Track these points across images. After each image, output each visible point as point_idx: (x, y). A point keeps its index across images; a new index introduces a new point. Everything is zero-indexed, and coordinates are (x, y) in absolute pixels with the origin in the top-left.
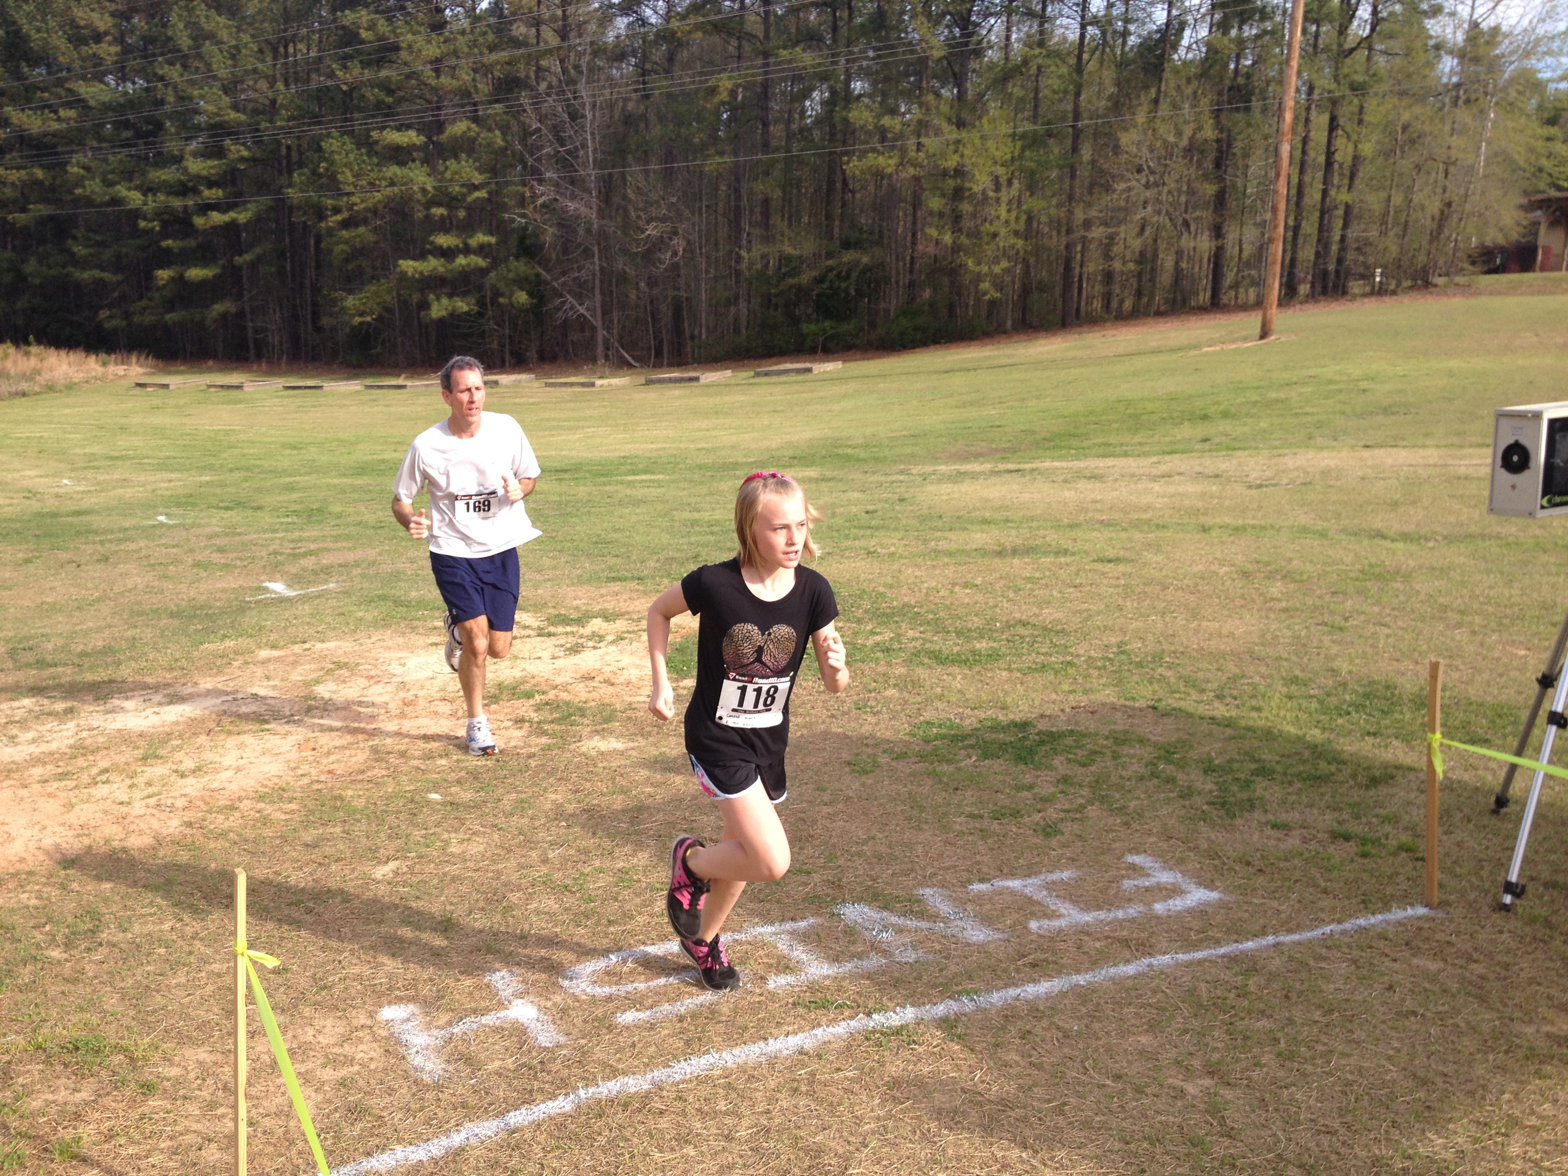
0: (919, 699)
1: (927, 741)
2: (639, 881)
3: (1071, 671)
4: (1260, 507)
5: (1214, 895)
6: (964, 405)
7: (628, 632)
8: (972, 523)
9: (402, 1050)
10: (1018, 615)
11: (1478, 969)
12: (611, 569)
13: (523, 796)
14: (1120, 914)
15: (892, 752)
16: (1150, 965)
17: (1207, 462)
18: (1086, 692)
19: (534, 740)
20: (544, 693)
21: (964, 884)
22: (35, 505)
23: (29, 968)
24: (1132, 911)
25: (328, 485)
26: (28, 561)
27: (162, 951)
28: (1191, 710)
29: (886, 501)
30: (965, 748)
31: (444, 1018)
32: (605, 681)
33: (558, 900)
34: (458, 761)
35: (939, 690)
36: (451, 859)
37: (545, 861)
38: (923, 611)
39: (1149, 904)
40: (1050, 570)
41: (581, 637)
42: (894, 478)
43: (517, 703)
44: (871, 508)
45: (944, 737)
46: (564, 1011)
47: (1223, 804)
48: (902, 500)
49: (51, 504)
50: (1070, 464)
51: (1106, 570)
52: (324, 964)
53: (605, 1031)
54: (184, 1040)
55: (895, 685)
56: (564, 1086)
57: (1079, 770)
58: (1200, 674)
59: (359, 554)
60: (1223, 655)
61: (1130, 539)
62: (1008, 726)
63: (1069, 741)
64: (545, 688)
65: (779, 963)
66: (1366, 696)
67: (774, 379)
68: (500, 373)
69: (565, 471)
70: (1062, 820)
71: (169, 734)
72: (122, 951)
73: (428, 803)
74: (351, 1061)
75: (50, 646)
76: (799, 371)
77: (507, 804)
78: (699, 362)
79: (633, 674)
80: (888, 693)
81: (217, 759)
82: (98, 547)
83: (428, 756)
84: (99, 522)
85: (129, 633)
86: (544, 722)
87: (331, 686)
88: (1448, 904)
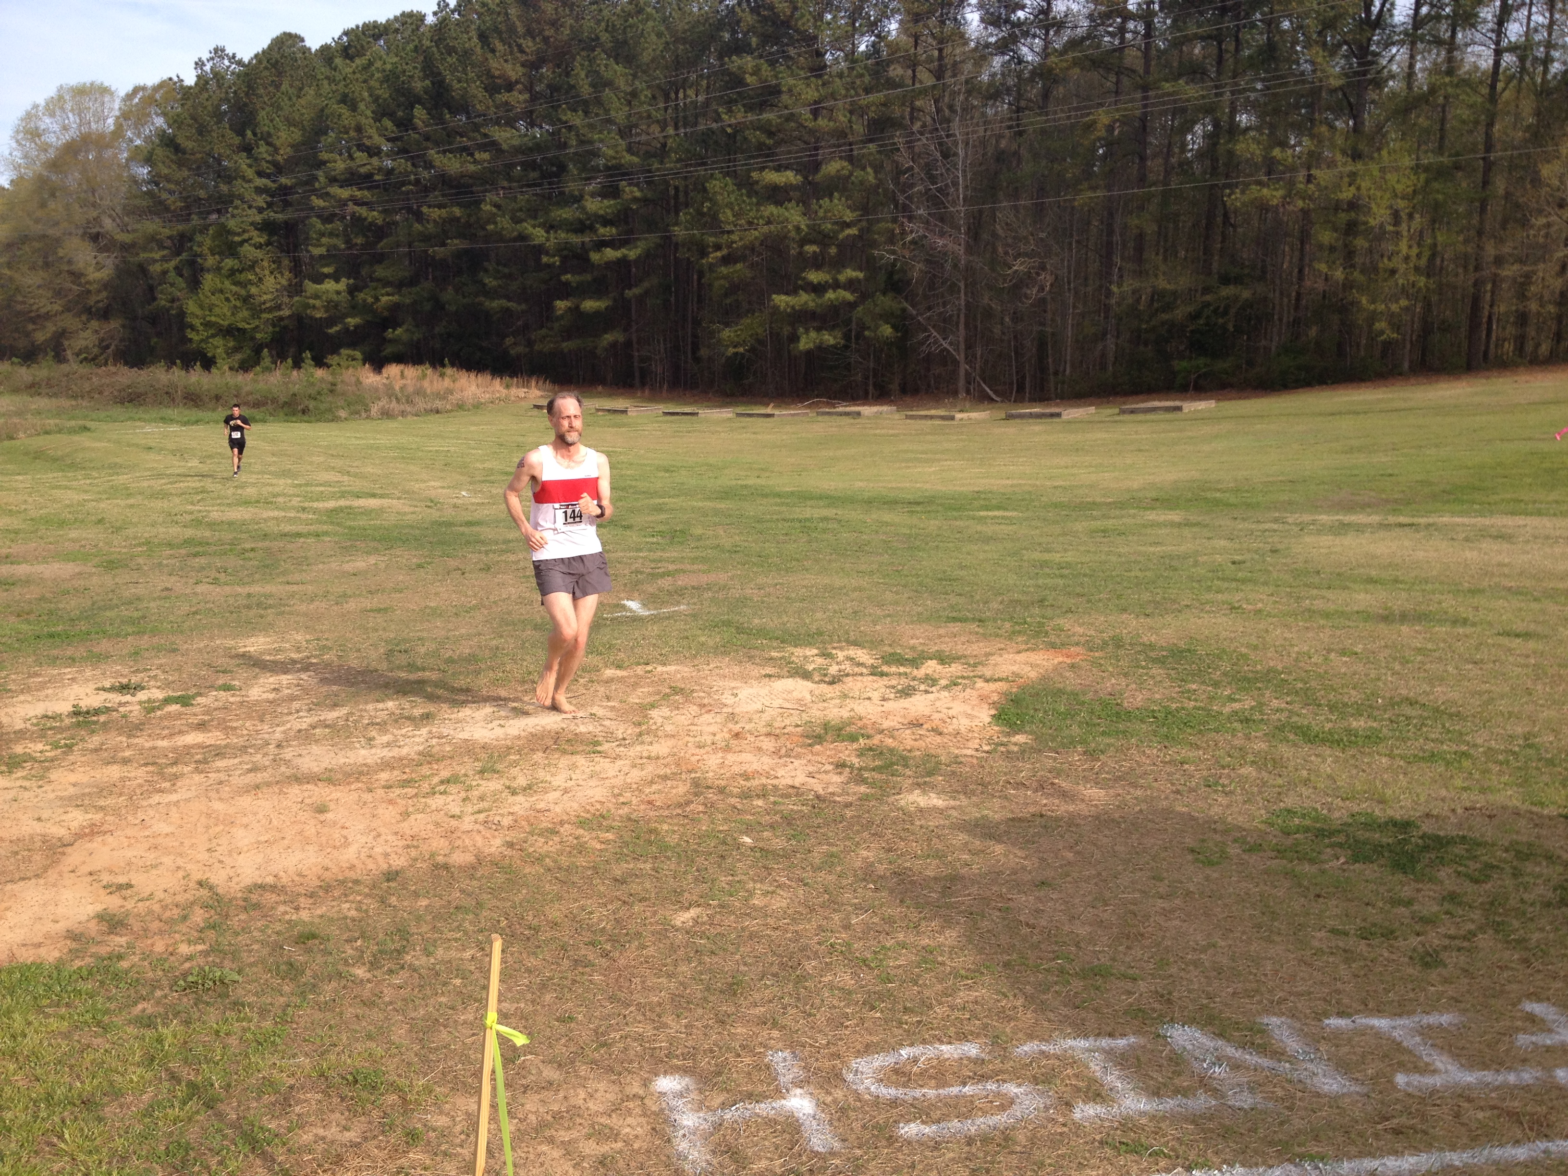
0: (1280, 781)
1: (1286, 833)
2: (943, 964)
3: (1466, 763)
6: (1351, 450)
7: (963, 677)
8: (1355, 582)
9: (669, 1130)
10: (1404, 692)
12: (952, 607)
13: (834, 849)
15: (1245, 842)
18: (1483, 791)
19: (853, 788)
20: (869, 737)
21: (1320, 1016)
22: (435, 514)
23: (334, 984)
25: (693, 508)
26: (420, 566)
27: (458, 982)
29: (1256, 552)
30: (1332, 846)
31: (718, 1098)
32: (933, 730)
33: (855, 974)
34: (775, 803)
35: (1305, 773)
36: (751, 912)
37: (847, 927)
38: (1291, 678)
40: (1445, 641)
41: (914, 679)
42: (1267, 526)
43: (841, 746)
44: (1237, 558)
45: (1307, 829)
46: (843, 1110)
48: (1274, 551)
49: (449, 514)
50: (1473, 521)
51: (1513, 646)
52: (609, 1017)
53: (884, 1143)
54: (458, 1086)
55: (1253, 762)
57: (1469, 887)
59: (712, 578)
61: (1543, 612)
62: (1386, 823)
63: (1459, 850)
64: (871, 732)
65: (1088, 1088)
67: (1141, 417)
68: (864, 405)
69: (918, 503)
70: (1445, 948)
71: (509, 748)
72: (421, 977)
73: (739, 846)
74: (615, 1136)
75: (423, 650)
76: (1168, 409)
77: (816, 857)
78: (1062, 398)
79: (963, 724)
80: (1243, 771)
81: (548, 778)
82: (483, 557)
83: (746, 795)
84: (487, 533)
85: (494, 642)
86: (865, 769)
87: (665, 711)
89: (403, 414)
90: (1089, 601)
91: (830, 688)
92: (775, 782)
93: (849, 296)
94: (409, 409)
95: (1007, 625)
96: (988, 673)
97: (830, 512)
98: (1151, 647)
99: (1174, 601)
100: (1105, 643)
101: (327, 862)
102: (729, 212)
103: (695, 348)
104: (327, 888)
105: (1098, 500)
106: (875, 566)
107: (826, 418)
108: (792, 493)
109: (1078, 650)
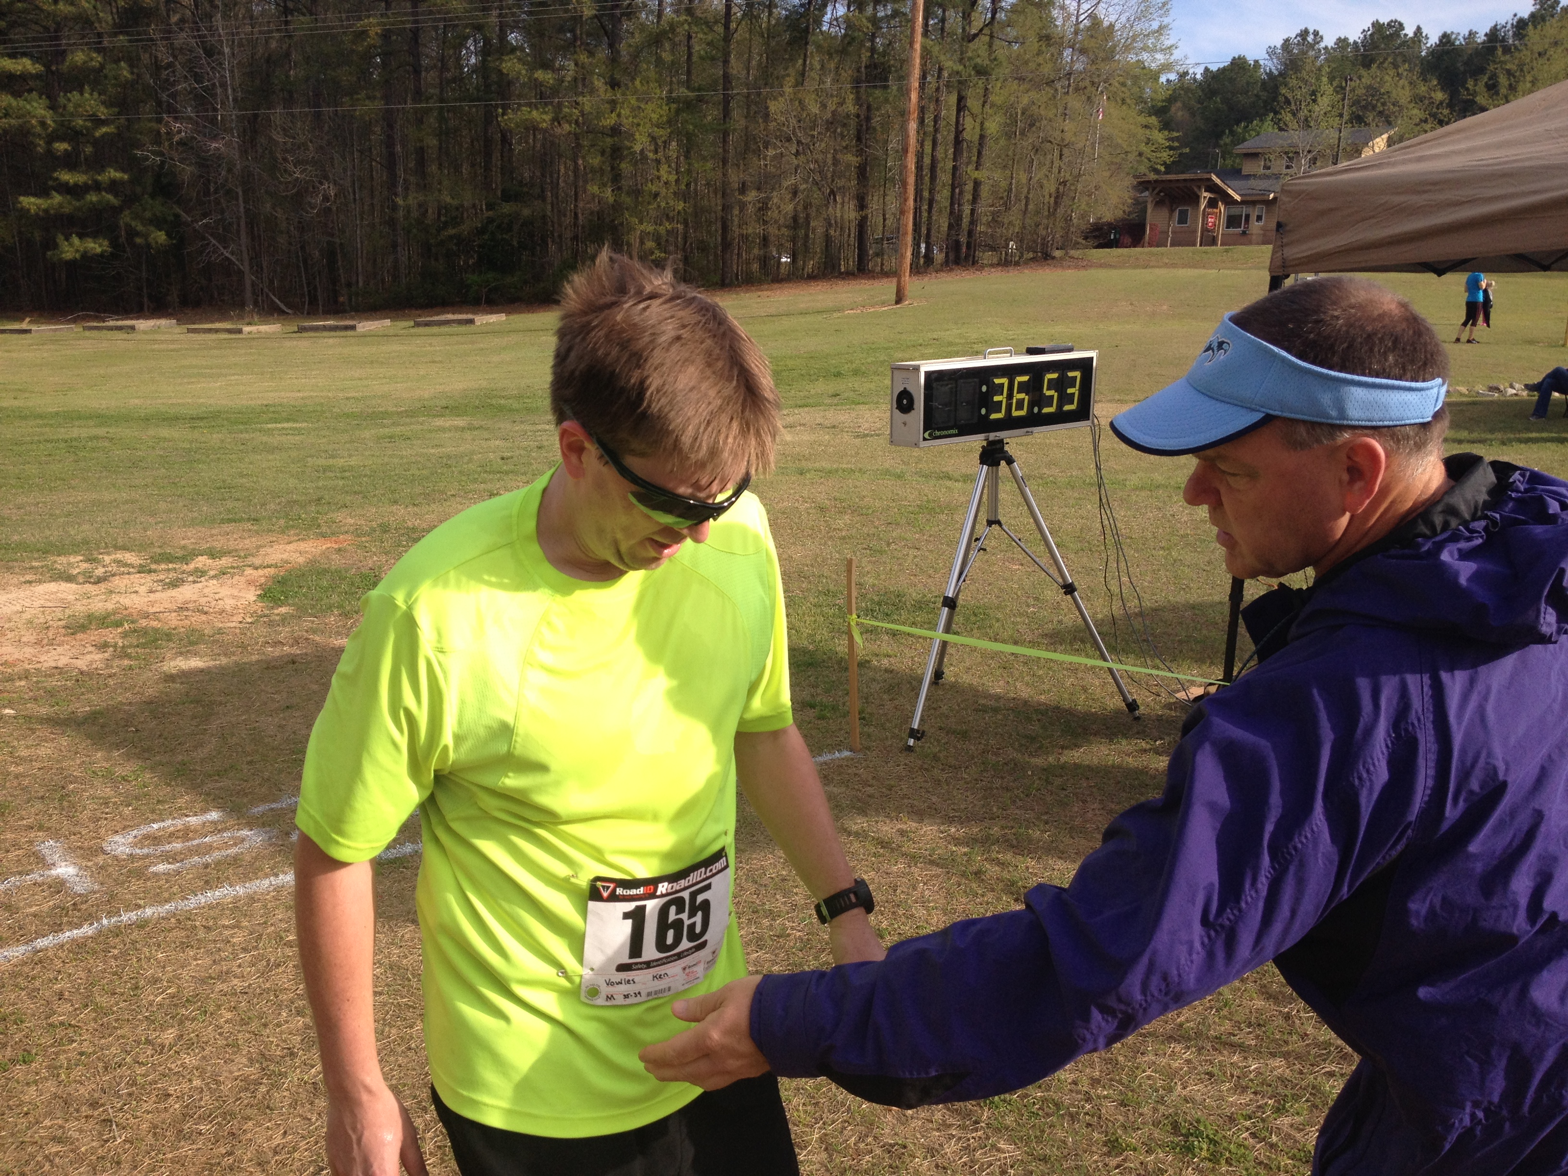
4: (857, 453)
7: (232, 567)
12: (228, 510)
13: (98, 708)
17: (830, 414)
19: (116, 662)
20: (133, 622)
29: (525, 449)
32: (198, 611)
34: (37, 682)
37: (109, 758)
41: (183, 572)
42: (539, 427)
43: (103, 631)
44: (506, 454)
48: (540, 448)
53: (136, 879)
56: (90, 918)
64: (136, 618)
66: (879, 603)
67: (435, 330)
68: (138, 318)
69: (202, 419)
76: (460, 322)
77: (81, 715)
78: (357, 311)
79: (228, 604)
83: (9, 678)
86: (130, 646)
88: (868, 748)
90: (365, 497)
91: (96, 587)
92: (38, 666)
95: (282, 522)
96: (257, 561)
97: (101, 431)
99: (442, 492)
100: (373, 530)
105: (390, 409)
106: (149, 480)
107: (95, 333)
108: (57, 414)
109: (347, 537)
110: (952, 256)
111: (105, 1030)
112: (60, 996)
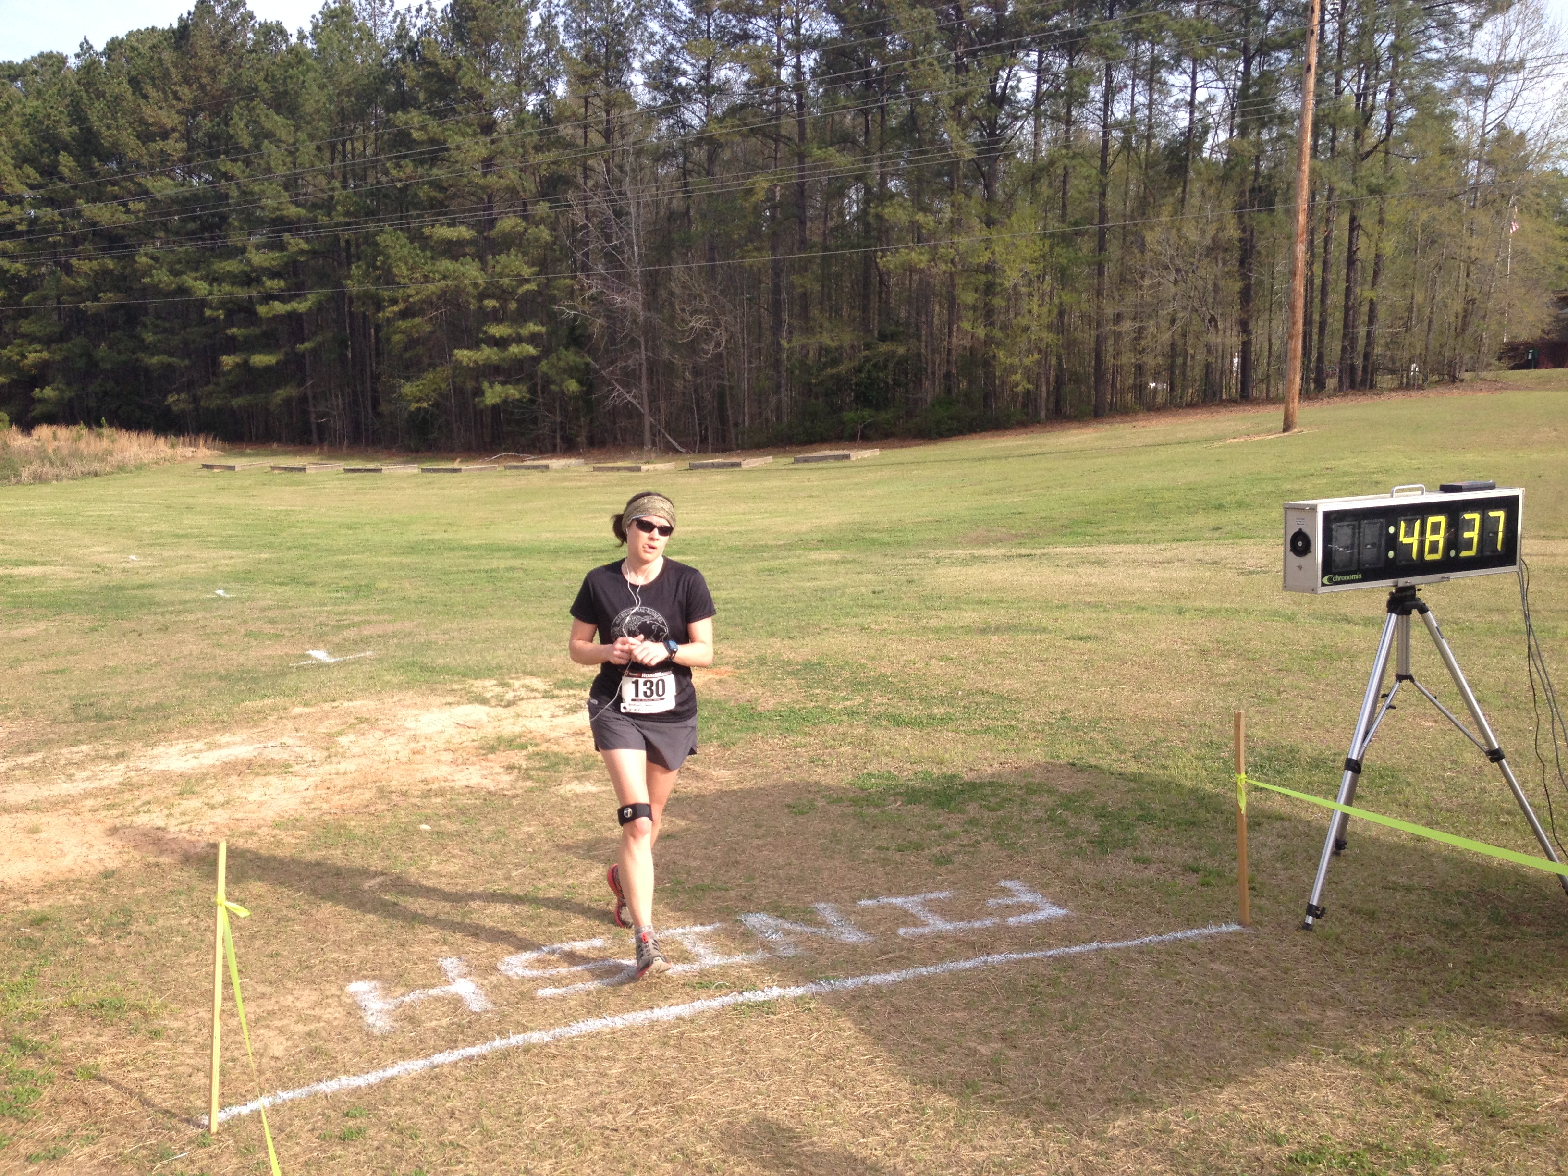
0: (867, 754)
1: (862, 789)
3: (1012, 733)
4: (1241, 592)
5: (1061, 912)
6: (991, 492)
8: (967, 603)
9: (362, 1013)
10: (980, 685)
11: (1262, 972)
13: (501, 828)
14: (977, 924)
15: (831, 797)
16: (985, 962)
17: (1211, 549)
19: (520, 784)
20: (536, 745)
21: (854, 900)
22: (103, 579)
23: (70, 950)
24: (988, 923)
25: (378, 563)
26: (94, 630)
27: (179, 939)
28: (1105, 766)
29: (896, 583)
30: (894, 795)
31: (400, 990)
34: (451, 800)
35: (887, 748)
37: (508, 878)
38: (896, 680)
39: (1004, 917)
40: (1023, 646)
42: (911, 561)
43: (511, 753)
44: (879, 588)
45: (879, 785)
46: (496, 987)
47: (1101, 842)
48: (909, 582)
49: (118, 578)
50: (1080, 550)
52: (309, 950)
53: (525, 1001)
54: (187, 1002)
55: (851, 743)
56: (482, 1037)
57: (987, 814)
58: (1127, 739)
59: (398, 626)
60: (1153, 722)
61: (1108, 620)
62: (939, 778)
63: (987, 790)
64: (539, 741)
65: (681, 956)
66: (1270, 759)
67: (813, 465)
68: (551, 458)
69: (603, 552)
70: (956, 853)
71: (205, 776)
72: (146, 938)
73: (418, 832)
74: (319, 1019)
75: (108, 703)
76: (837, 458)
77: (486, 833)
78: (743, 449)
80: (842, 749)
81: (244, 795)
82: (160, 618)
83: (427, 794)
84: (160, 595)
85: (179, 693)
86: (532, 769)
87: (352, 737)
88: (1260, 923)
89: (58, 478)
90: (745, 629)
91: (506, 710)
92: (453, 784)
93: (531, 350)
94: (64, 473)
97: (516, 563)
98: (789, 663)
99: (815, 626)
100: (751, 662)
101: (47, 868)
102: (404, 267)
103: (375, 404)
104: (51, 887)
105: (770, 543)
106: (556, 609)
107: (514, 472)
108: (480, 546)
109: (729, 668)
110: (1346, 382)
111: (490, 1154)
112: (452, 1114)
